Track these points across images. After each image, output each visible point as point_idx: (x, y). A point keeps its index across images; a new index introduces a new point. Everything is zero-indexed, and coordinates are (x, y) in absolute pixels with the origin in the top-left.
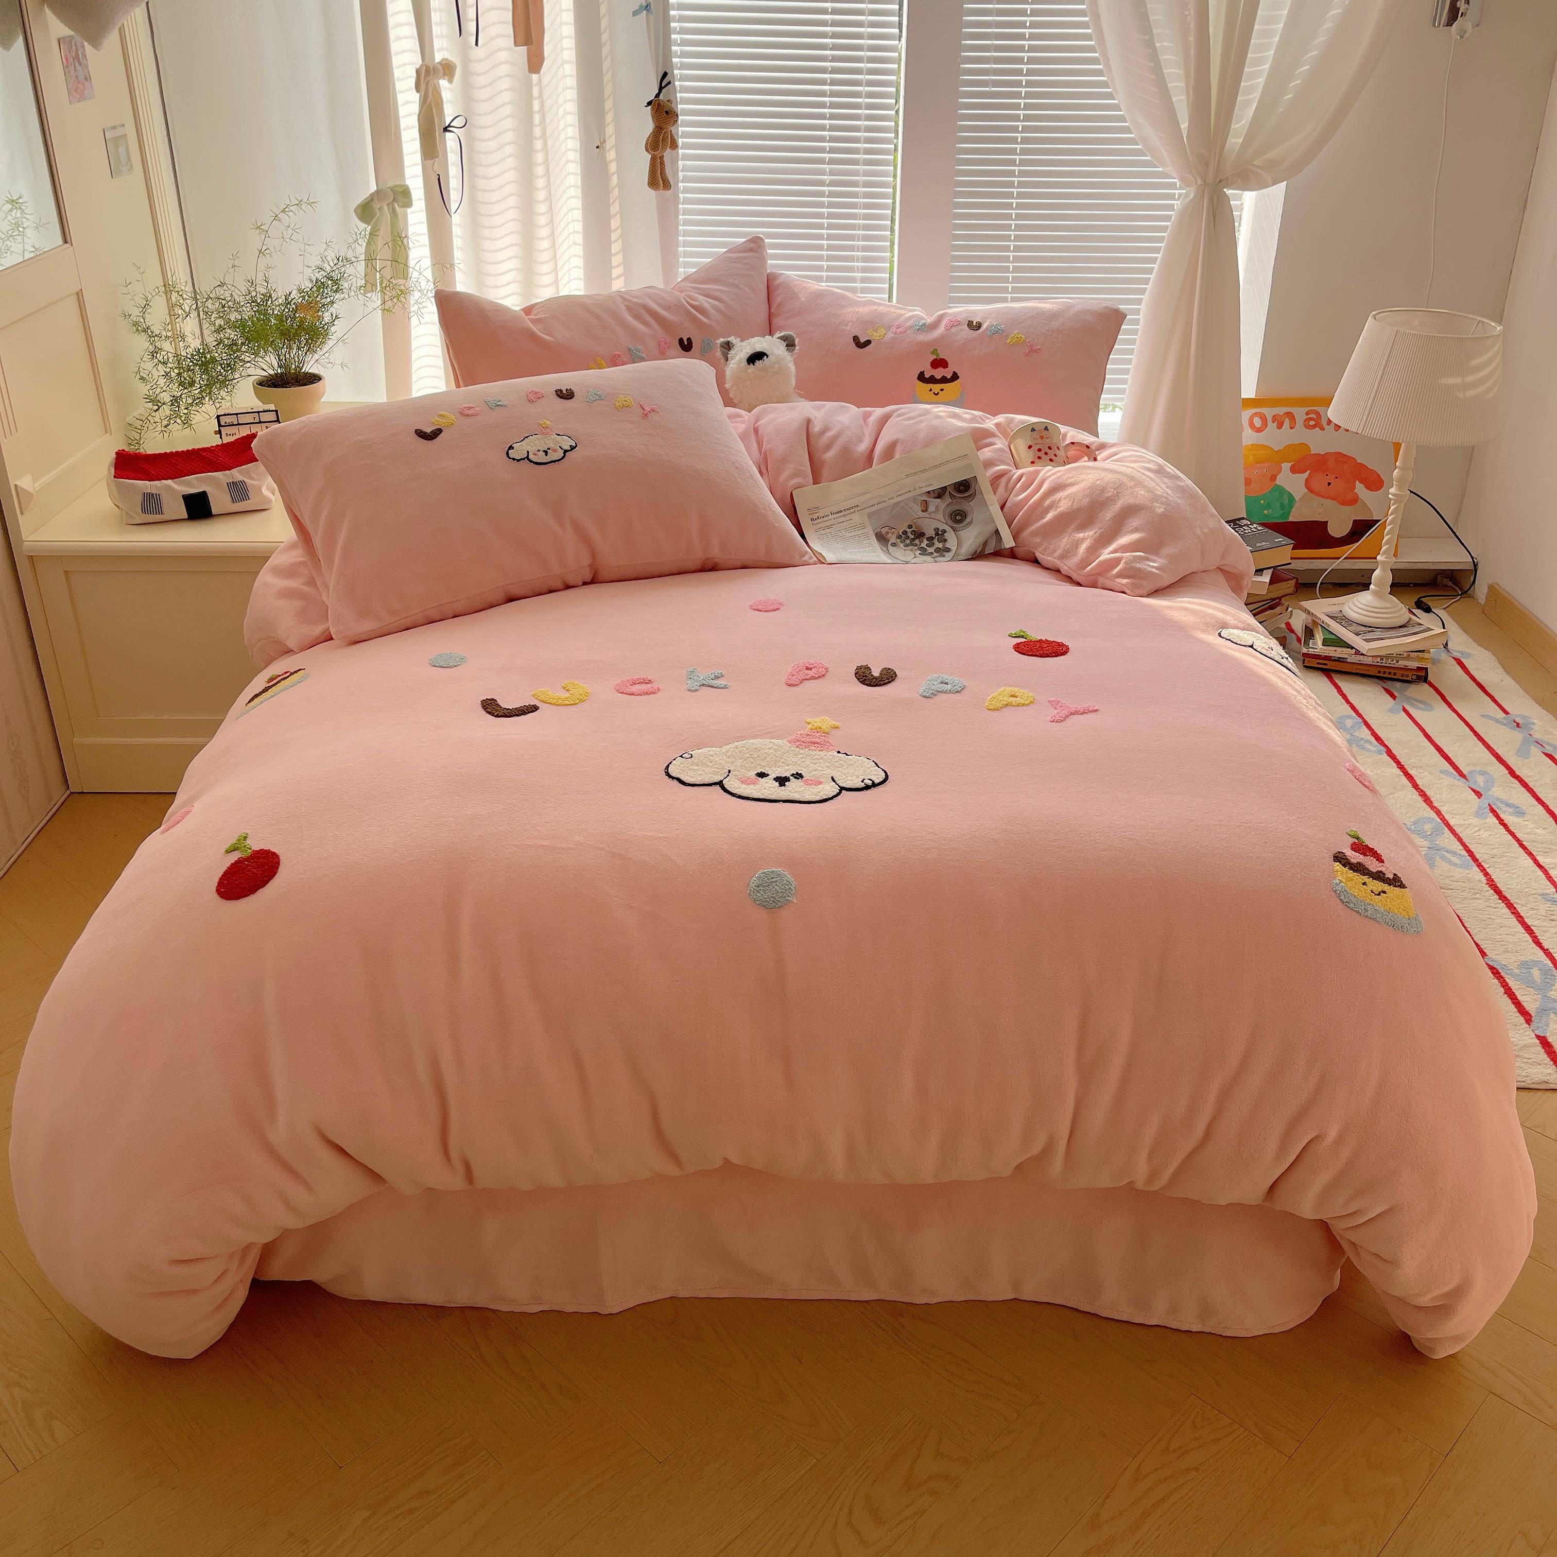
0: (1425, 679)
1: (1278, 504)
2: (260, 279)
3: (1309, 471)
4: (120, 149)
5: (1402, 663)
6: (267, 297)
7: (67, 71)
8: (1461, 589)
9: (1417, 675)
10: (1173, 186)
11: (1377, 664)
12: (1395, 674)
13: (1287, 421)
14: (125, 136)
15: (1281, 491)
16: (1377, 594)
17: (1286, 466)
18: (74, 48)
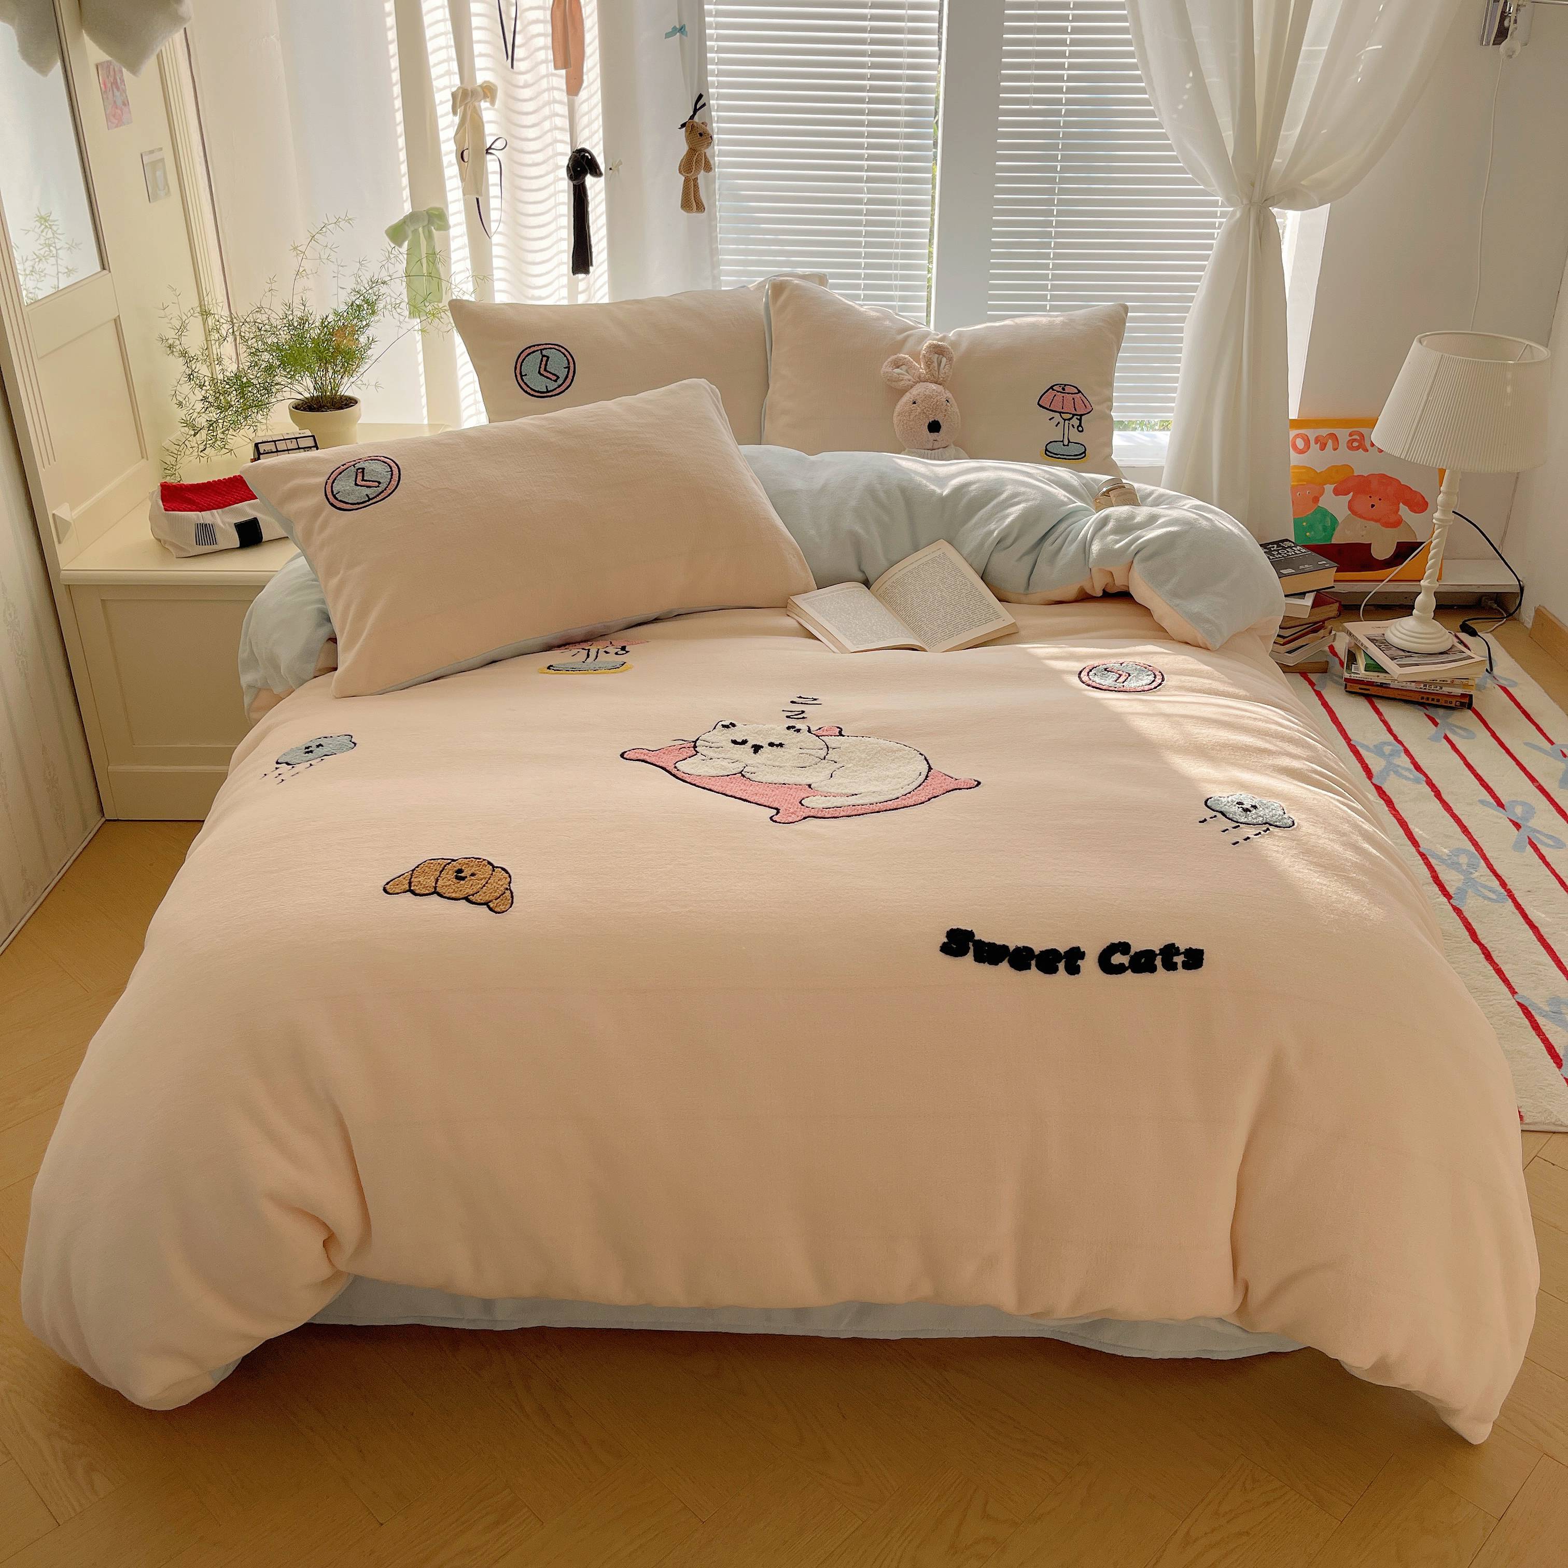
0: (1470, 706)
1: (1321, 528)
2: (297, 301)
3: (1351, 494)
4: (158, 173)
5: (1446, 690)
6: (303, 321)
7: (105, 96)
8: (1506, 611)
9: (1460, 702)
10: (1215, 204)
11: (1420, 690)
12: (1438, 701)
13: (1330, 443)
14: (162, 160)
15: (1325, 513)
16: (1419, 619)
17: (1329, 488)
18: (112, 73)
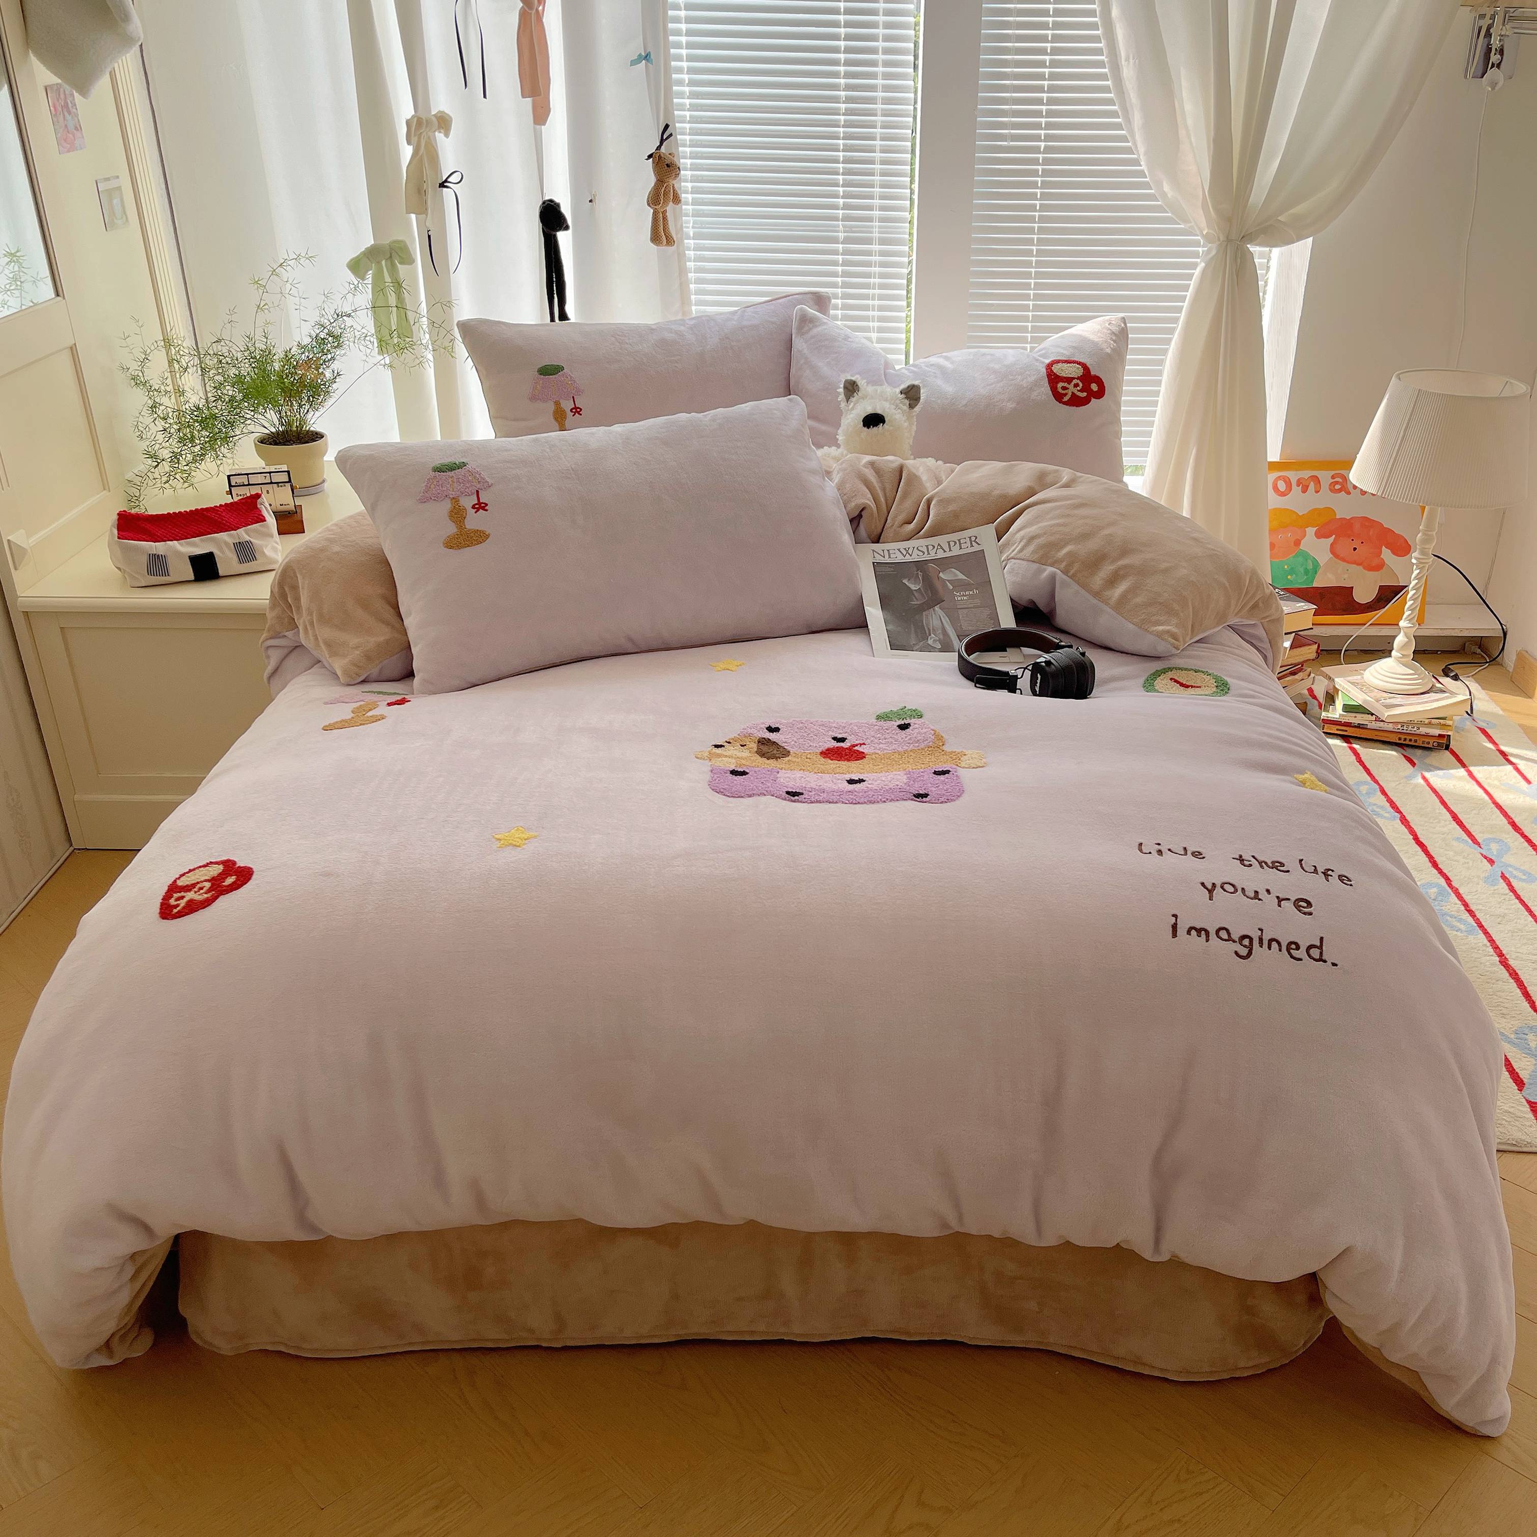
0: (1447, 747)
1: (1302, 570)
2: (259, 334)
3: (1334, 536)
4: (115, 201)
5: (1423, 730)
6: (266, 353)
7: (55, 119)
8: (1489, 656)
9: (1438, 742)
10: (1197, 244)
11: (1398, 731)
12: (1416, 741)
13: (1312, 486)
14: (120, 189)
15: (1306, 556)
16: (1399, 661)
17: (1311, 531)
18: (62, 96)
